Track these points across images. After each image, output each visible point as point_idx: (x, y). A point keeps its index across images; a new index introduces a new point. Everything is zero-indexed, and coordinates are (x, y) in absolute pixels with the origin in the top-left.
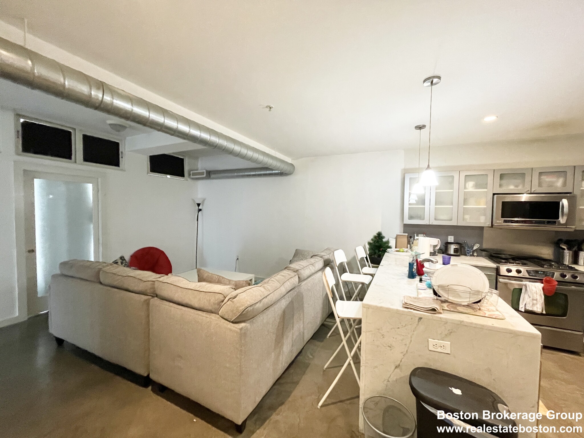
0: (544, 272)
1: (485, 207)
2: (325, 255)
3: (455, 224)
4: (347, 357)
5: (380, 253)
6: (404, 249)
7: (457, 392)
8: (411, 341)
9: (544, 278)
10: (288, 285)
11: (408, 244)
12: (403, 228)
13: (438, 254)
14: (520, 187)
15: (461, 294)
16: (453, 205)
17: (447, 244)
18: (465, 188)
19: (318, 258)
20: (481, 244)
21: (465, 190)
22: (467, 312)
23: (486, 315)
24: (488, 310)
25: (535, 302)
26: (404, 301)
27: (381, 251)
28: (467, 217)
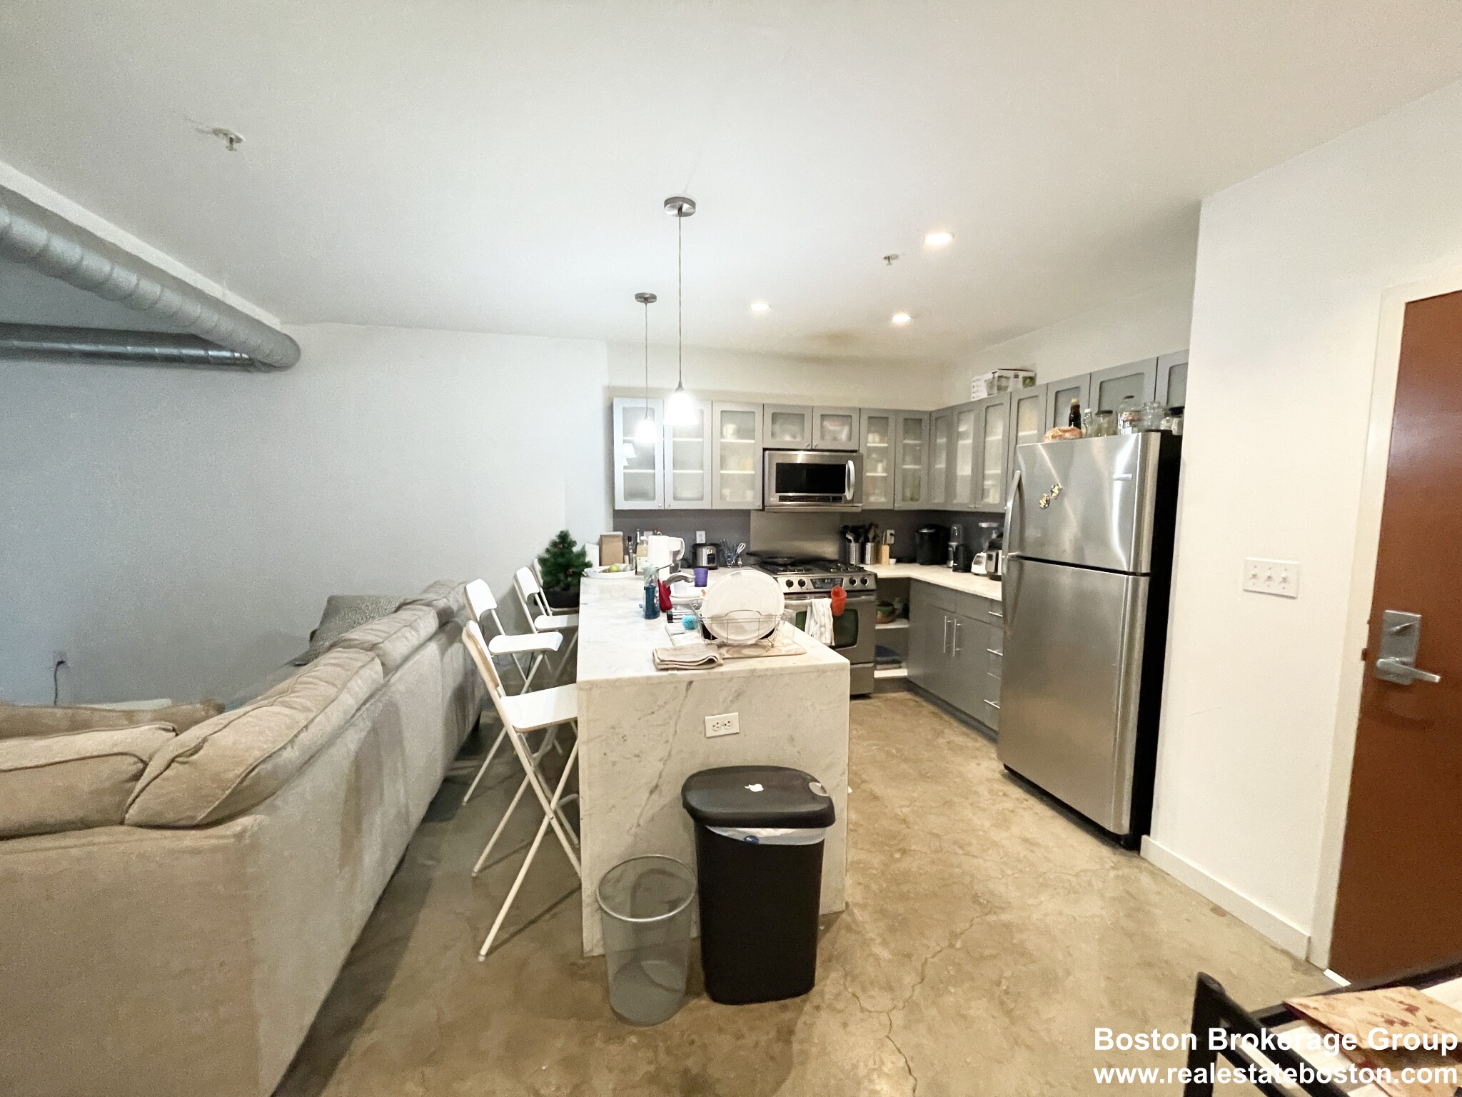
0: (831, 579)
1: (753, 472)
2: (438, 598)
3: (708, 507)
4: (543, 814)
5: (569, 579)
6: (618, 565)
7: (757, 788)
8: (676, 731)
9: (832, 590)
10: (360, 686)
11: (624, 554)
12: (611, 521)
13: (681, 570)
14: (798, 439)
15: (746, 626)
16: (703, 470)
17: (695, 548)
18: (722, 436)
19: (419, 606)
20: (748, 543)
21: (723, 440)
22: (756, 654)
23: (783, 653)
24: (784, 645)
25: (823, 629)
26: (659, 658)
27: (571, 576)
28: (727, 492)
